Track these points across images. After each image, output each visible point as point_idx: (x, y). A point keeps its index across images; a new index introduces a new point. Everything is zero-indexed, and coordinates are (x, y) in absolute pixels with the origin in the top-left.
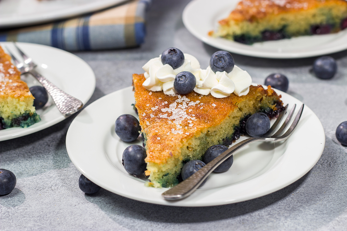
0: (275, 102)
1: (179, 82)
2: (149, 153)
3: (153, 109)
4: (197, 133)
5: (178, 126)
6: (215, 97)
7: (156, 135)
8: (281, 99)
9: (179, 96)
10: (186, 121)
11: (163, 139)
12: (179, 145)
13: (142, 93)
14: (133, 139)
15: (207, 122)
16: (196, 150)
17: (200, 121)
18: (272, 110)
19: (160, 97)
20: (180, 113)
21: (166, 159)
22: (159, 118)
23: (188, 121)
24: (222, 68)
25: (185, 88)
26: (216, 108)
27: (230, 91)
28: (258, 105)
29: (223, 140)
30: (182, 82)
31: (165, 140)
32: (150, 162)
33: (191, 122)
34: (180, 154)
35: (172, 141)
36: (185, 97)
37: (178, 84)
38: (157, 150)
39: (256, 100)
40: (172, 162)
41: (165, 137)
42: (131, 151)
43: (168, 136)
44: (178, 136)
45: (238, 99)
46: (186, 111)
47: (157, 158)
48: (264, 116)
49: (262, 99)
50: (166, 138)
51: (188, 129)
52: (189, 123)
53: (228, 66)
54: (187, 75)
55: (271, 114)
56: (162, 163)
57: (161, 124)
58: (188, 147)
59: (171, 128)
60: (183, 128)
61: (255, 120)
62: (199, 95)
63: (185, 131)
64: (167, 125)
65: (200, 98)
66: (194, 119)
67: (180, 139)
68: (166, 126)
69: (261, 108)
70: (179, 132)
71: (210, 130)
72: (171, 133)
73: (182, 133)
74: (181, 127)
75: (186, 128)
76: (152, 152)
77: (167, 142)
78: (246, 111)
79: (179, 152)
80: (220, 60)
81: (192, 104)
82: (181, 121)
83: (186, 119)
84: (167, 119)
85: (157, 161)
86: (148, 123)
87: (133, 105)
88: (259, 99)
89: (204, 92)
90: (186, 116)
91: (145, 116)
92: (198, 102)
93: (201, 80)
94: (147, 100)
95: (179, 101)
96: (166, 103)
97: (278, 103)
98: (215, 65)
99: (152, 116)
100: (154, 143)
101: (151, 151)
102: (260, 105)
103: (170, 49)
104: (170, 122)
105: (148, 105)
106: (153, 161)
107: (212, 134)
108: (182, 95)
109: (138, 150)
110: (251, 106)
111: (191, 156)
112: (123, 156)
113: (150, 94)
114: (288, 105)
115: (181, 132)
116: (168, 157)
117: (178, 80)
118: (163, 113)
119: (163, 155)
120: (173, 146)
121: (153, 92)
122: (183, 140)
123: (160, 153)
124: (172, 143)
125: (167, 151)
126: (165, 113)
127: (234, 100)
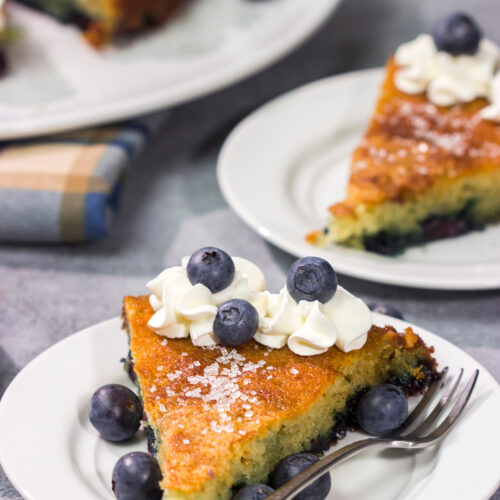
0: (419, 362)
1: (226, 323)
2: (169, 470)
3: (171, 377)
4: (261, 431)
5: (224, 417)
6: (296, 352)
7: (180, 435)
8: (433, 355)
9: (224, 351)
10: (240, 406)
11: (195, 444)
12: (227, 456)
13: (148, 341)
14: (124, 436)
15: (280, 409)
16: (258, 464)
17: (266, 406)
18: (413, 379)
19: (185, 351)
20: (226, 387)
21: (201, 484)
22: (185, 398)
23: (244, 406)
24: (311, 293)
25: (237, 334)
26: (299, 377)
27: (326, 343)
28: (384, 367)
29: (312, 441)
30: (230, 323)
31: (198, 445)
32: (170, 488)
33: (248, 407)
34: (228, 474)
35: (211, 446)
36: (234, 352)
37: (223, 326)
38: (184, 466)
39: (381, 358)
40: (213, 488)
41: (198, 438)
42: (131, 466)
43: (203, 436)
44: (224, 437)
45: (343, 359)
46: (238, 383)
47: (185, 482)
48: (395, 393)
49: (392, 356)
50: (200, 441)
51: (243, 422)
52: (245, 410)
53: (323, 289)
54: (242, 309)
55: (412, 387)
56: (194, 491)
57: (188, 412)
58: (242, 459)
59: (208, 421)
60: (232, 420)
61: (376, 401)
62: (264, 348)
63: (238, 428)
64: (201, 412)
65: (266, 354)
66: (254, 400)
67: (228, 445)
68: (199, 416)
69: (391, 373)
70: (224, 428)
71: (285, 424)
72: (209, 430)
73: (232, 430)
74: (230, 418)
75: (240, 420)
76: (174, 468)
77: (202, 450)
78: (359, 381)
79: (226, 470)
80: (307, 277)
81: (250, 367)
82: (228, 405)
83: (239, 401)
84: (199, 399)
85: (185, 488)
86: (162, 408)
87: (123, 360)
88: (386, 356)
89: (273, 342)
90: (239, 394)
91: (157, 393)
92: (262, 363)
93: (268, 315)
94: (157, 356)
95: (223, 359)
96: (198, 364)
97: (427, 363)
98: (298, 286)
99: (170, 393)
100: (178, 450)
101: (172, 468)
102: (388, 367)
103: (207, 251)
104: (206, 407)
105: (160, 368)
106: (177, 486)
107: (291, 431)
108: (230, 348)
109: (144, 462)
110: (370, 371)
111: (248, 477)
112: (114, 475)
113: (164, 343)
114: (447, 368)
115: (229, 429)
116: (207, 479)
117: (222, 317)
118: (192, 387)
119: (197, 475)
120: (214, 457)
121: (169, 339)
122: (235, 446)
123: (189, 471)
124: (212, 452)
125: (204, 467)
126: (196, 386)
127: (334, 361)
